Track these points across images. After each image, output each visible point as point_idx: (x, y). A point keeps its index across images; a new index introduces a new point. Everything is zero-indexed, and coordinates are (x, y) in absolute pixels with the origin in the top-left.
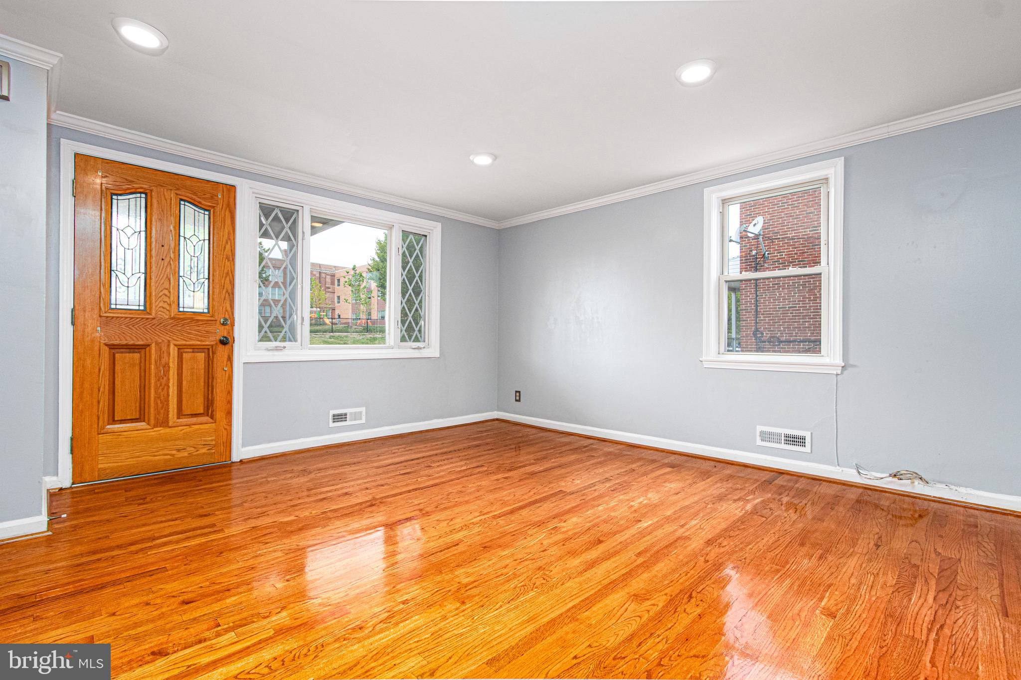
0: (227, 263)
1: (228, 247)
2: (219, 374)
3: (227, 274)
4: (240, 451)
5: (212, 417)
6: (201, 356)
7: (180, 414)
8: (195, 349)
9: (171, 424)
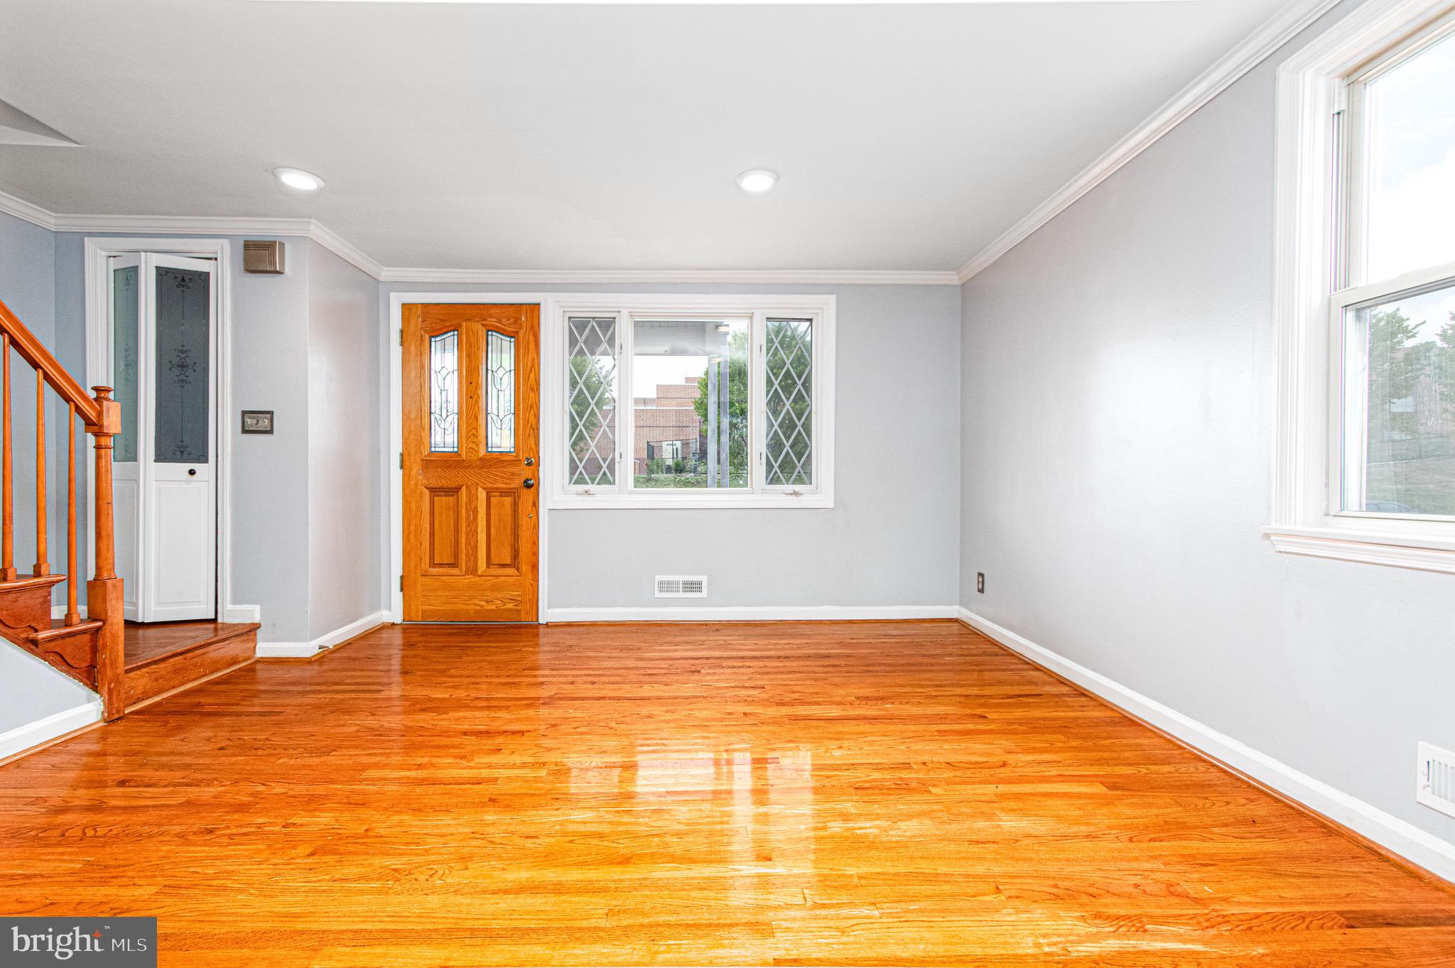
0: (532, 395)
1: (532, 375)
2: (524, 522)
3: (532, 407)
4: (547, 614)
5: (518, 570)
6: (508, 500)
7: (489, 563)
8: (504, 493)
9: (480, 572)
